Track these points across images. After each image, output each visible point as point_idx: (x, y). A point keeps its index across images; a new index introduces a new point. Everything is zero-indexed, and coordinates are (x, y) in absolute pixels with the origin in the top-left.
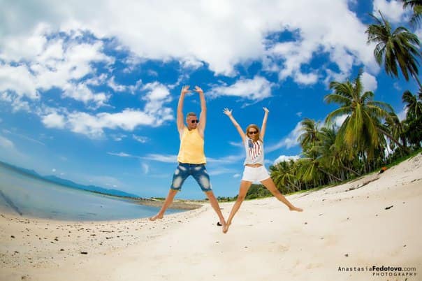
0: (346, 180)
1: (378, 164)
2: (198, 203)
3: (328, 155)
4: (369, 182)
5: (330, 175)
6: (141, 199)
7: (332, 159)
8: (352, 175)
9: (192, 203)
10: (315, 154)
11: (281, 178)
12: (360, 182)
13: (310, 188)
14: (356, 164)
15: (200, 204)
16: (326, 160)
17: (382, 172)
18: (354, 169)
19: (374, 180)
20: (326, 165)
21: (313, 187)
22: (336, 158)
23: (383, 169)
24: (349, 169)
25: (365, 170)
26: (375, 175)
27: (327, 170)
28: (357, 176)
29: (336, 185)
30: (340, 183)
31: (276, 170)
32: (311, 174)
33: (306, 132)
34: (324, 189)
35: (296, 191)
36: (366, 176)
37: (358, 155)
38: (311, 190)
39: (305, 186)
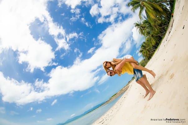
0: (166, 31)
1: (169, 15)
2: (127, 86)
3: (153, 29)
4: (172, 24)
5: (160, 35)
6: (107, 102)
7: (155, 29)
8: (166, 27)
9: (125, 88)
10: (148, 33)
11: (146, 52)
12: (170, 27)
13: (158, 46)
14: (163, 22)
15: (128, 85)
16: (153, 31)
17: (173, 16)
18: (165, 25)
19: (173, 22)
20: (155, 33)
21: (159, 44)
22: (156, 27)
23: (172, 15)
24: (163, 26)
25: (168, 21)
26: (172, 20)
27: (157, 34)
28: (168, 26)
29: (164, 36)
30: (165, 34)
31: (143, 51)
32: (154, 41)
33: (139, 28)
34: (162, 42)
35: (155, 51)
36: (170, 23)
37: (162, 18)
38: (159, 46)
39: (156, 46)
